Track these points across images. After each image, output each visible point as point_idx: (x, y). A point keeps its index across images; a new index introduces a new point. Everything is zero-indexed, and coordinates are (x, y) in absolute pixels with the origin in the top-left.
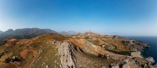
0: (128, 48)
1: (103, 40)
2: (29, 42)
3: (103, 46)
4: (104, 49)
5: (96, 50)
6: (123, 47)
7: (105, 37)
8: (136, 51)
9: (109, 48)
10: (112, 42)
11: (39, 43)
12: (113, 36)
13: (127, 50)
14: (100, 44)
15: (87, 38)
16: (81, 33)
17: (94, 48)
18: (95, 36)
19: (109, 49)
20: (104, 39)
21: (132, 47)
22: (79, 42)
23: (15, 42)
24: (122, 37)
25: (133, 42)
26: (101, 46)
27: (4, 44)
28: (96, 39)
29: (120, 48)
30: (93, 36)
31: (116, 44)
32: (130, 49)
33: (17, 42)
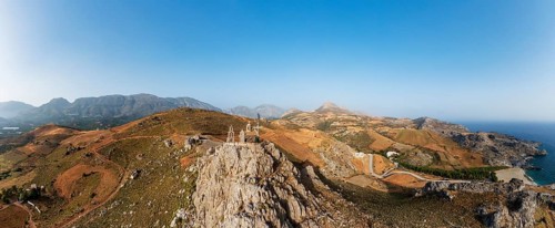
0: (478, 157)
1: (384, 134)
2: (103, 138)
3: (389, 154)
4: (396, 164)
5: (369, 170)
6: (459, 153)
7: (387, 122)
8: (507, 167)
9: (414, 161)
10: (419, 140)
11: (135, 144)
12: (415, 121)
13: (478, 166)
14: (376, 146)
15: (324, 127)
16: (301, 112)
17: (359, 163)
18: (353, 121)
19: (414, 165)
20: (387, 129)
21: (492, 155)
22: (299, 141)
23: (60, 138)
24: (445, 123)
25: (490, 137)
26: (383, 153)
27: (22, 146)
28: (358, 130)
29: (452, 160)
30: (348, 121)
31: (434, 147)
32: (485, 161)
33: (65, 137)
